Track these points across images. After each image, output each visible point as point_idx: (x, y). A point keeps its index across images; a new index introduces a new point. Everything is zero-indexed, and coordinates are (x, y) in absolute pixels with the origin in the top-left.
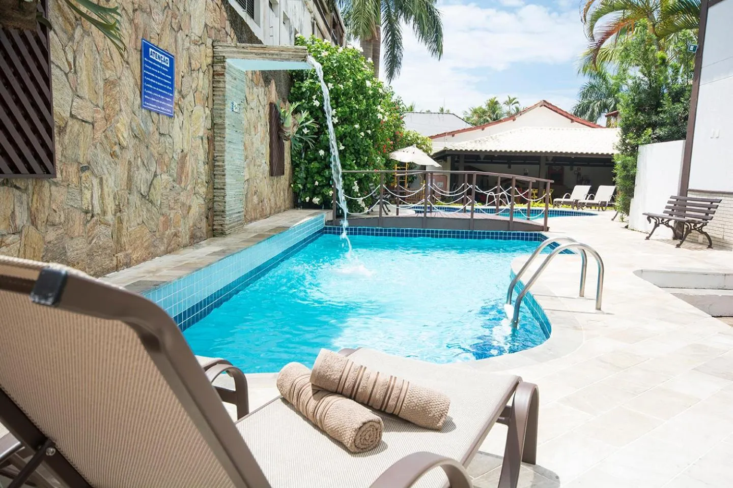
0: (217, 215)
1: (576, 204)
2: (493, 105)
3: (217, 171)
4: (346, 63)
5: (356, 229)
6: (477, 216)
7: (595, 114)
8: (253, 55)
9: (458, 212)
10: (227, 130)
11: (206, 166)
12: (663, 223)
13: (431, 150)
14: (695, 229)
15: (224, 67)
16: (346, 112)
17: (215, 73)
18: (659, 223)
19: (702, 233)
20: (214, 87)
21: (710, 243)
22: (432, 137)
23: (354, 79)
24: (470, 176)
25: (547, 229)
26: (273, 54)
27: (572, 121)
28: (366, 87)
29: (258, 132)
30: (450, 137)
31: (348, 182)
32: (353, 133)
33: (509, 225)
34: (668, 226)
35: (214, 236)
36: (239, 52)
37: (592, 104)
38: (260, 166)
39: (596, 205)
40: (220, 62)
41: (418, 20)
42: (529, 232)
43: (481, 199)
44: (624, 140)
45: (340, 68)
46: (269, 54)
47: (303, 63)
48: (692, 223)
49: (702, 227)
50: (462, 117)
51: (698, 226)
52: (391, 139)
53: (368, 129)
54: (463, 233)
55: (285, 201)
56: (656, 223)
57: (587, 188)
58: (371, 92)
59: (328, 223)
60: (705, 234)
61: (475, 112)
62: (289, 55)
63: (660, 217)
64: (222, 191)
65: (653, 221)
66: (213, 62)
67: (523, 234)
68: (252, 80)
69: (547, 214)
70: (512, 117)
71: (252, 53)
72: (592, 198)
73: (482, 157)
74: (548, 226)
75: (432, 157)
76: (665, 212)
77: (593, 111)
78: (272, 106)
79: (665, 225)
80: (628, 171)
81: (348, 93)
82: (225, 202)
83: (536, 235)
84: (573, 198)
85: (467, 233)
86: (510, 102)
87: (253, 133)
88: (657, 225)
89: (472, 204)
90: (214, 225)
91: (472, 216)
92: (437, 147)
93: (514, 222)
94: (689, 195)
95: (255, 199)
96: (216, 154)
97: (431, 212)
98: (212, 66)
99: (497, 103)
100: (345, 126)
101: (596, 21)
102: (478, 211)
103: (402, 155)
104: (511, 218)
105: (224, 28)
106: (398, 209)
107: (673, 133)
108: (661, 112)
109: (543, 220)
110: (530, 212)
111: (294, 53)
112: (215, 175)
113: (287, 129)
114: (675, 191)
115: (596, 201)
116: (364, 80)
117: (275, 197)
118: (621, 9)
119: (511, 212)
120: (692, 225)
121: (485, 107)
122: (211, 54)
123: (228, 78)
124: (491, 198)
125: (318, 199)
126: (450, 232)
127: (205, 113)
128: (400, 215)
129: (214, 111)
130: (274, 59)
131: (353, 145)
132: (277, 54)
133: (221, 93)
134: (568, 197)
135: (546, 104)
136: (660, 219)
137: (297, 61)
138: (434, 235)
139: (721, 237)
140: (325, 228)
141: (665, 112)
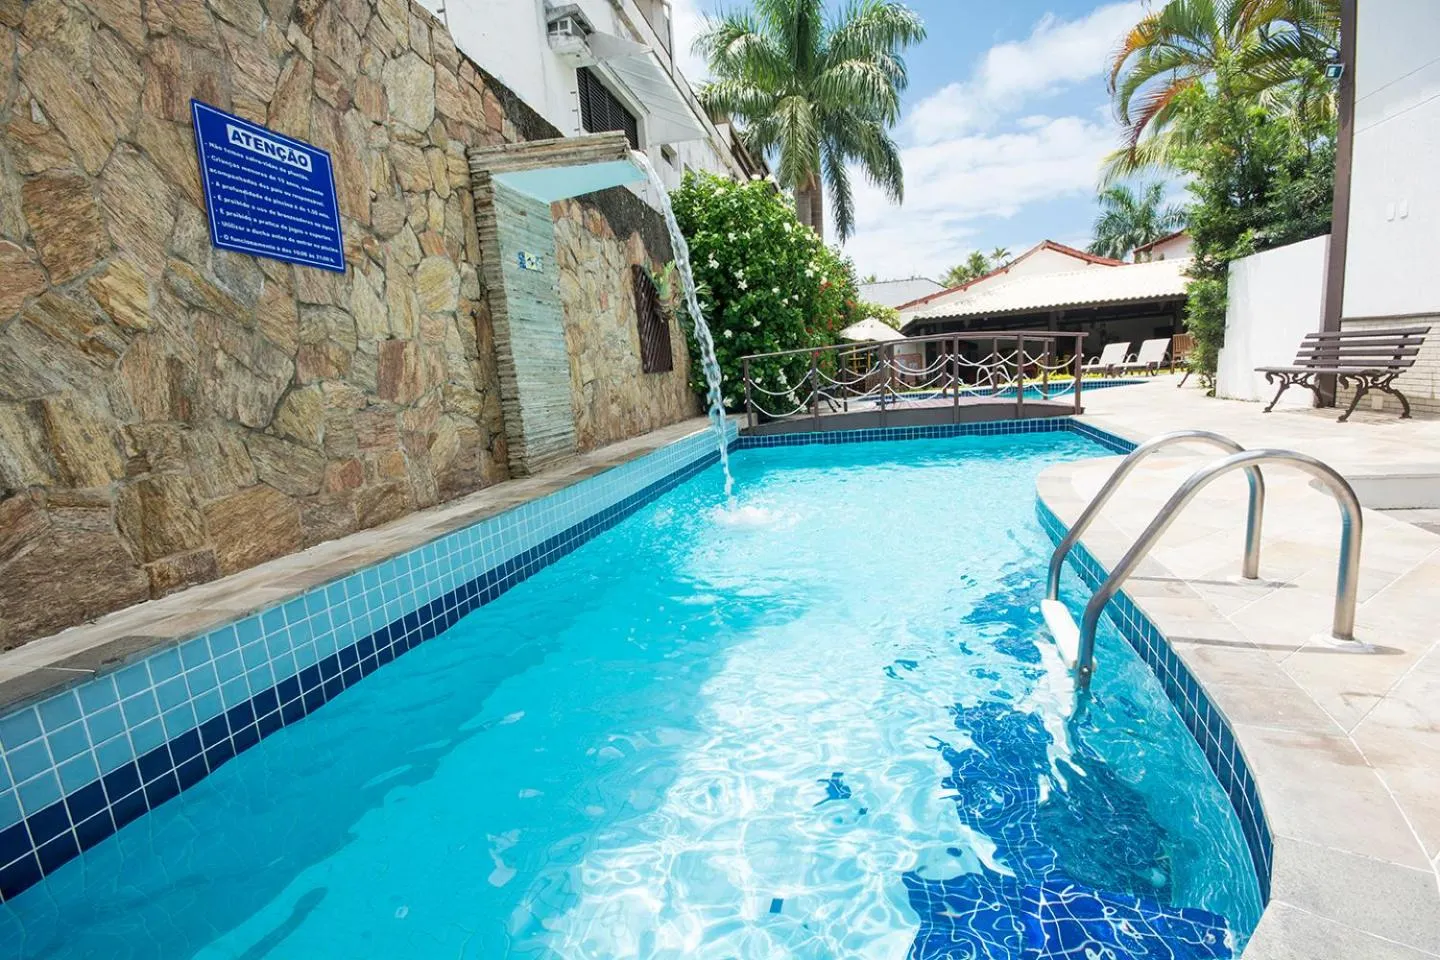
0: (512, 443)
1: (1110, 370)
2: (977, 262)
3: (503, 369)
4: (752, 201)
5: (783, 438)
6: (963, 401)
7: (1119, 252)
8: (536, 161)
9: (935, 400)
10: (509, 299)
11: (475, 364)
12: (1295, 382)
13: (898, 324)
14: (1375, 386)
15: (490, 191)
16: (756, 272)
17: (478, 203)
18: (1289, 383)
19: (1390, 391)
20: (478, 228)
21: (1406, 409)
22: (899, 308)
23: (765, 223)
24: (950, 344)
25: (1081, 411)
26: (567, 154)
27: (1089, 262)
28: (785, 233)
29: (608, 308)
30: (922, 305)
31: (769, 372)
32: (771, 301)
33: (1017, 410)
34: (1307, 386)
35: (512, 478)
36: (510, 160)
37: (1112, 241)
38: (620, 359)
39: (1143, 368)
40: (483, 183)
41: (869, 159)
42: (1051, 419)
43: (969, 376)
44: (1200, 258)
45: (744, 209)
46: (562, 155)
47: (621, 161)
48: (1369, 375)
49: (1388, 380)
50: (939, 281)
51: (1381, 379)
52: (840, 311)
53: (794, 294)
54: (943, 428)
55: (681, 408)
56: (1282, 382)
57: (1125, 346)
58: (793, 240)
59: (743, 432)
60: (1396, 392)
61: (954, 273)
62: (596, 150)
63: (1291, 372)
64: (515, 402)
65: (1277, 380)
66: (473, 185)
67: (1040, 422)
68: (584, 227)
69: (1079, 387)
70: (1005, 269)
71: (533, 158)
72: (1134, 359)
73: (967, 324)
74: (1082, 405)
75: (900, 332)
76: (1297, 363)
77: (1115, 248)
78: (637, 271)
79: (1301, 384)
80: (1213, 305)
81: (758, 244)
82: (522, 421)
83: (1062, 422)
84: (1104, 362)
85: (950, 428)
86: (998, 254)
87: (596, 309)
88: (1284, 386)
89: (955, 386)
90: (509, 460)
91: (956, 402)
92: (905, 318)
93: (1026, 405)
94: (1345, 328)
95: (615, 409)
96: (496, 343)
97: (894, 402)
98: (472, 192)
99: (980, 258)
100: (759, 292)
101: (1131, 92)
102: (967, 394)
103: (858, 332)
104: (1020, 400)
105: (500, 132)
106: (845, 404)
107: (1295, 231)
108: (1270, 199)
109: (1072, 396)
110: (1047, 388)
111: (604, 146)
112: (500, 377)
113: (664, 302)
114: (1314, 324)
115: (1142, 361)
116: (780, 222)
117: (659, 403)
118: (1170, 67)
119: (1018, 391)
120: (1369, 379)
121: (968, 266)
122: (465, 170)
123: (499, 208)
124: (983, 374)
125: (730, 400)
126: (923, 430)
127: (460, 272)
128: (850, 410)
129: (486, 269)
130: (571, 163)
131: (774, 319)
132: (574, 153)
133: (490, 237)
134: (1096, 362)
135: (1051, 245)
136: (1291, 376)
137: (611, 160)
138: (899, 436)
139: (1427, 395)
140: (740, 440)
141: (1277, 199)
